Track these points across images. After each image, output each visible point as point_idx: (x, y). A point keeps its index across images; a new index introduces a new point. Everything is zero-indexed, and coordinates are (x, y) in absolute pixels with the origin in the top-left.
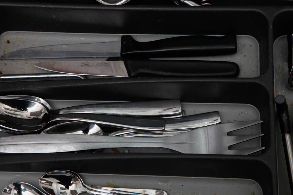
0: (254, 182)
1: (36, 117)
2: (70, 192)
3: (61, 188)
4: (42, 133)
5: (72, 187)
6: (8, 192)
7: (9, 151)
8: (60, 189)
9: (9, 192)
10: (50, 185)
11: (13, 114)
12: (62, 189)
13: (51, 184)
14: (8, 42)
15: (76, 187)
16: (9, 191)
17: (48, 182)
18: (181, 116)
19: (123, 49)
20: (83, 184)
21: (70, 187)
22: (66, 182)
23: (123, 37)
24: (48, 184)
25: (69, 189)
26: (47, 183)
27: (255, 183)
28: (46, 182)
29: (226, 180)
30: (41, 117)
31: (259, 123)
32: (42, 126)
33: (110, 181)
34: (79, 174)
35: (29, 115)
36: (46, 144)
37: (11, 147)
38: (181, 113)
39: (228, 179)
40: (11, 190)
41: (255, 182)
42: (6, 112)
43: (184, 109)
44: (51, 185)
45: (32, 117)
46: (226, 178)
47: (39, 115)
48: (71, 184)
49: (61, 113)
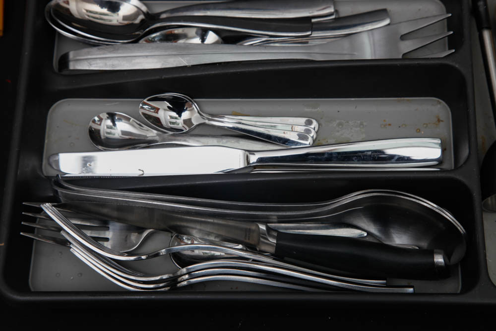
0: (438, 101)
1: (131, 22)
2: (182, 122)
3: (170, 116)
5: (186, 115)
6: (97, 122)
7: (95, 67)
8: (169, 118)
9: (99, 123)
10: (155, 112)
11: (97, 18)
12: (172, 117)
13: (156, 110)
15: (192, 114)
16: (99, 121)
17: (153, 108)
18: (333, 17)
20: (199, 112)
22: (178, 107)
24: (152, 111)
25: (182, 117)
26: (151, 109)
27: (440, 103)
28: (149, 108)
29: (399, 101)
30: (137, 21)
31: (444, 19)
32: (141, 33)
33: (237, 109)
34: (195, 100)
35: (121, 20)
36: (147, 56)
37: (98, 61)
38: (334, 12)
39: (402, 98)
40: (101, 120)
41: (441, 101)
42: (88, 16)
43: (337, 9)
44: (157, 113)
45: (126, 22)
46: (399, 98)
47: (135, 19)
48: (184, 110)
49: (164, 16)
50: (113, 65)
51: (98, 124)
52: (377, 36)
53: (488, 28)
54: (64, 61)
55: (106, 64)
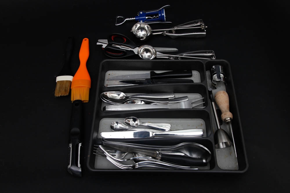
2: (135, 124)
3: (132, 123)
4: (125, 103)
7: (113, 110)
13: (129, 121)
14: (109, 74)
17: (128, 120)
18: (174, 98)
19: (151, 76)
20: (139, 122)
21: (136, 122)
22: (135, 120)
23: (151, 72)
27: (202, 120)
31: (202, 99)
32: (124, 101)
33: (149, 121)
37: (114, 108)
40: (114, 123)
43: (175, 96)
45: (121, 98)
47: (123, 98)
49: (130, 97)
50: (118, 109)
51: (113, 125)
52: (186, 103)
53: (213, 101)
54: (105, 108)
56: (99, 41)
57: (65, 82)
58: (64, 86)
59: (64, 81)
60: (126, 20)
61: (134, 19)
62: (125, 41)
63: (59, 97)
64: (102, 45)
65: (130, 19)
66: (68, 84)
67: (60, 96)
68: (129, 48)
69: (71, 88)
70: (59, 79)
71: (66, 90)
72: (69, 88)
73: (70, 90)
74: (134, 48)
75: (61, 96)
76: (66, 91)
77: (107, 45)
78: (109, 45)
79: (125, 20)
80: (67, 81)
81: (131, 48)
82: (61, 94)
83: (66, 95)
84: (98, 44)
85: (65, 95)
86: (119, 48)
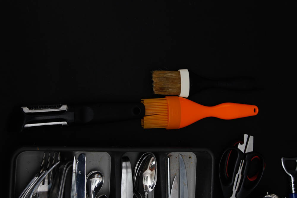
14: (190, 157)
50: (123, 183)
51: (97, 176)
54: (126, 159)
55: (124, 180)
56: (251, 138)
57: (178, 85)
58: (170, 85)
59: (180, 83)
60: (291, 177)
61: (293, 192)
62: (251, 180)
63: (152, 78)
64: (242, 143)
65: (293, 185)
66: (173, 91)
67: (153, 80)
68: (236, 189)
69: (167, 98)
70: (185, 75)
71: (164, 89)
72: (166, 93)
73: (163, 96)
74: (236, 196)
75: (152, 82)
76: (162, 89)
77: (243, 151)
78: (244, 155)
79: (290, 175)
80: (180, 88)
81: (237, 192)
82: (156, 83)
83: (154, 90)
84: (246, 136)
85: (154, 88)
86: (237, 172)
